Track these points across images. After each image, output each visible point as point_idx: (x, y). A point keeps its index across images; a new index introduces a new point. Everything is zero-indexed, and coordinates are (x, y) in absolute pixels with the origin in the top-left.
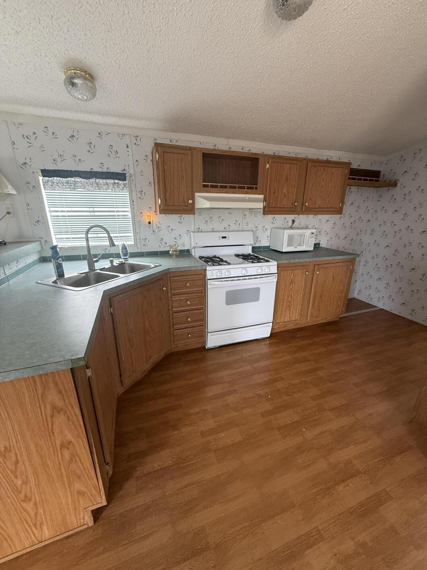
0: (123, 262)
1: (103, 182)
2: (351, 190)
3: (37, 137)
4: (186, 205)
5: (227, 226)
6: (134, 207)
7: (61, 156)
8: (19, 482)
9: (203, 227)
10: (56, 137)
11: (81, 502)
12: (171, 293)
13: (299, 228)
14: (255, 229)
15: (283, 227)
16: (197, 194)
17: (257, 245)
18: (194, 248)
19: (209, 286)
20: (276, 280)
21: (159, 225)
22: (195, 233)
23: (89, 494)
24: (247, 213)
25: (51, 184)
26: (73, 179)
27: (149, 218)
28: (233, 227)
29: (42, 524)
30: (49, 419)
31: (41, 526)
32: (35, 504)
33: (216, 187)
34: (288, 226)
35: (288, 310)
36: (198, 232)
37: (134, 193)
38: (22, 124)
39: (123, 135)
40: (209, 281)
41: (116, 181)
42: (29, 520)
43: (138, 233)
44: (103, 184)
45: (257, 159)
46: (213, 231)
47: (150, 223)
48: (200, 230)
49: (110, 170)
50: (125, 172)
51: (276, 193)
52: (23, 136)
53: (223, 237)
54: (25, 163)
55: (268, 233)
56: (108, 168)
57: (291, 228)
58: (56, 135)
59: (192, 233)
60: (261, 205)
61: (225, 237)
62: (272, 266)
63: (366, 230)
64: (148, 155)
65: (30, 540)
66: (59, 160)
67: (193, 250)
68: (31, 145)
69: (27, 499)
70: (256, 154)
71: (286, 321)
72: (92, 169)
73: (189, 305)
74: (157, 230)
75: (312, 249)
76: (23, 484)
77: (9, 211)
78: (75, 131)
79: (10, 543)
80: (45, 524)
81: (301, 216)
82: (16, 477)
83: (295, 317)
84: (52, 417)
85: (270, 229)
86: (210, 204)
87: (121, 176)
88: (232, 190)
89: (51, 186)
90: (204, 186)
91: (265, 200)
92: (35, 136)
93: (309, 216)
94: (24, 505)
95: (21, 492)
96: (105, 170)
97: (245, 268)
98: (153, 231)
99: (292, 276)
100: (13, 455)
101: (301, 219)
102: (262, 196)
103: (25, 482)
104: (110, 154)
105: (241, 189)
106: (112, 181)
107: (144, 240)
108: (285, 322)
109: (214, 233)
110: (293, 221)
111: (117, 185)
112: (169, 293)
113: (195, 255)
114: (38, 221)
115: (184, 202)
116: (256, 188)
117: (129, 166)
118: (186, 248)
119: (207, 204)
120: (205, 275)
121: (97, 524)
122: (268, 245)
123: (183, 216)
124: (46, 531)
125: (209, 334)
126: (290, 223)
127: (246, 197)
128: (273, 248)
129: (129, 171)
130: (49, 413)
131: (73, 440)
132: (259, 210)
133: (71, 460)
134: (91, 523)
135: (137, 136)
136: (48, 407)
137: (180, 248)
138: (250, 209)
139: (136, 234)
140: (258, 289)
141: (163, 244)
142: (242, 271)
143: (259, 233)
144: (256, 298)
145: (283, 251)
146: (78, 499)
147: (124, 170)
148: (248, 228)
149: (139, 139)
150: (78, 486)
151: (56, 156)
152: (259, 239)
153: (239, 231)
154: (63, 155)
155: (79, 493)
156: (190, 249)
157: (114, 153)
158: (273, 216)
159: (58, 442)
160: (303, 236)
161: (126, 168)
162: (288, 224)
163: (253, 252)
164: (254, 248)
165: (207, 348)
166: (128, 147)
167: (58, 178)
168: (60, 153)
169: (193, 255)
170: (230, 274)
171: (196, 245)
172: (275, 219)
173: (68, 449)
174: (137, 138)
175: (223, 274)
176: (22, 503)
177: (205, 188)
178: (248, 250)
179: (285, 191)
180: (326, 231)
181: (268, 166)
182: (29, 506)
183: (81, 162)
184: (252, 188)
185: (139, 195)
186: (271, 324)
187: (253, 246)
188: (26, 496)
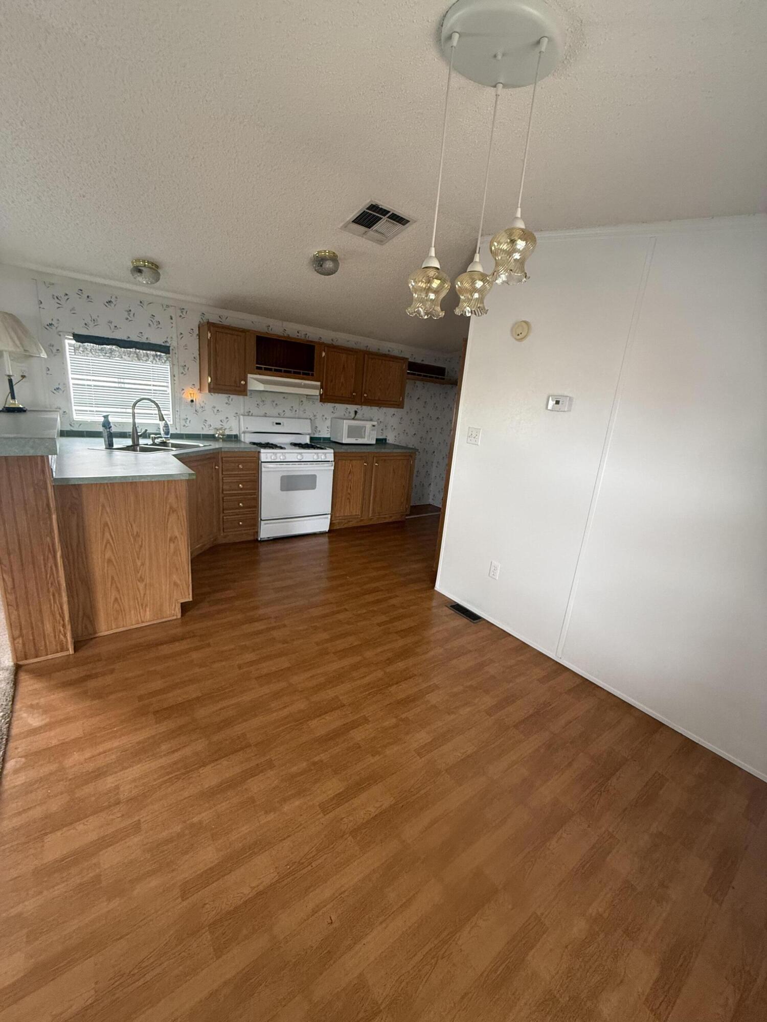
0: (165, 441)
1: (143, 353)
2: (416, 384)
3: (68, 299)
4: (238, 385)
5: (281, 411)
6: (175, 382)
7: (94, 320)
8: (139, 563)
9: (254, 411)
10: (91, 300)
11: (175, 594)
12: (222, 474)
13: (361, 420)
14: (313, 418)
15: (345, 417)
16: (249, 376)
17: (317, 436)
18: (244, 432)
19: (263, 469)
20: (333, 468)
21: (202, 405)
22: (245, 417)
23: (181, 588)
24: (304, 400)
25: (82, 350)
26: (109, 347)
27: (192, 395)
28: (288, 413)
29: (146, 606)
30: (167, 515)
31: (145, 607)
32: (146, 585)
33: (270, 370)
34: (350, 417)
35: (348, 504)
36: (248, 415)
37: (176, 368)
38: (53, 284)
39: (168, 306)
40: (263, 463)
41: (159, 353)
42: (139, 599)
43: (177, 411)
44: (143, 355)
45: (314, 347)
46: (265, 416)
47: (192, 401)
48: (250, 414)
49: (150, 340)
50: (168, 345)
51: (334, 381)
52: (53, 295)
53: (277, 424)
54: (51, 324)
55: (328, 423)
56: (147, 338)
57: (353, 419)
58: (91, 299)
59: (241, 417)
60: (316, 392)
61: (280, 424)
62: (328, 454)
63: (436, 428)
64: (194, 329)
65: (137, 617)
66: (91, 324)
67: (243, 435)
68: (60, 306)
69: (141, 579)
70: (311, 342)
71: (346, 515)
72: (129, 337)
73: (241, 489)
74: (200, 410)
75: (374, 442)
76: (141, 565)
77: (24, 374)
78: (114, 297)
79: (124, 616)
80: (149, 607)
81: (364, 407)
82: (138, 558)
83: (356, 512)
84: (169, 514)
85: (330, 420)
86: (264, 387)
87: (165, 349)
88: (287, 374)
89: (81, 352)
90: (258, 368)
91: (322, 387)
92: (67, 297)
93: (373, 408)
94: (139, 583)
95: (138, 572)
96: (144, 340)
97: (300, 453)
98: (196, 411)
99: (351, 466)
100: (140, 540)
101: (365, 410)
102: (319, 383)
103: (143, 564)
104: (151, 324)
105: (296, 375)
106: (154, 353)
107: (185, 419)
108: (344, 516)
109: (265, 418)
110: (356, 412)
111: (159, 357)
112: (220, 475)
113: (244, 440)
114: (58, 389)
115: (235, 382)
116: (312, 375)
117: (171, 338)
118: (234, 433)
119: (261, 387)
120: (259, 458)
121: (183, 618)
122: (328, 436)
123: (232, 396)
124: (148, 612)
125: (262, 522)
126: (353, 415)
127: (302, 383)
128: (334, 440)
129: (173, 344)
130: (168, 510)
131: (178, 536)
132: (316, 397)
133: (175, 552)
134: (179, 616)
135: (183, 309)
136: (168, 507)
137: (227, 432)
138: (307, 395)
139: (175, 413)
140: (314, 477)
141: (207, 427)
142: (297, 456)
143: (318, 423)
144: (313, 486)
145: (344, 442)
146: (174, 590)
147: (166, 342)
148: (305, 416)
149: (185, 311)
150: (175, 577)
151: (88, 320)
152: (318, 429)
153: (295, 418)
154: (97, 320)
155: (176, 584)
156: (238, 434)
157: (155, 324)
158: (333, 405)
159: (169, 536)
160: (364, 429)
161: (169, 340)
162: (350, 415)
163: (310, 442)
164: (311, 439)
165: (259, 539)
166: (172, 319)
167: (91, 344)
168: (94, 317)
169: (243, 440)
170: (285, 458)
171: (246, 430)
172: (335, 408)
173: (174, 542)
174: (183, 310)
175: (278, 457)
176: (138, 582)
177: (259, 370)
178: (307, 440)
179: (342, 380)
180: (392, 426)
181: (324, 354)
182: (141, 586)
183: (117, 329)
184: (308, 374)
185: (181, 369)
186: (329, 516)
187: (312, 436)
188: (141, 577)
